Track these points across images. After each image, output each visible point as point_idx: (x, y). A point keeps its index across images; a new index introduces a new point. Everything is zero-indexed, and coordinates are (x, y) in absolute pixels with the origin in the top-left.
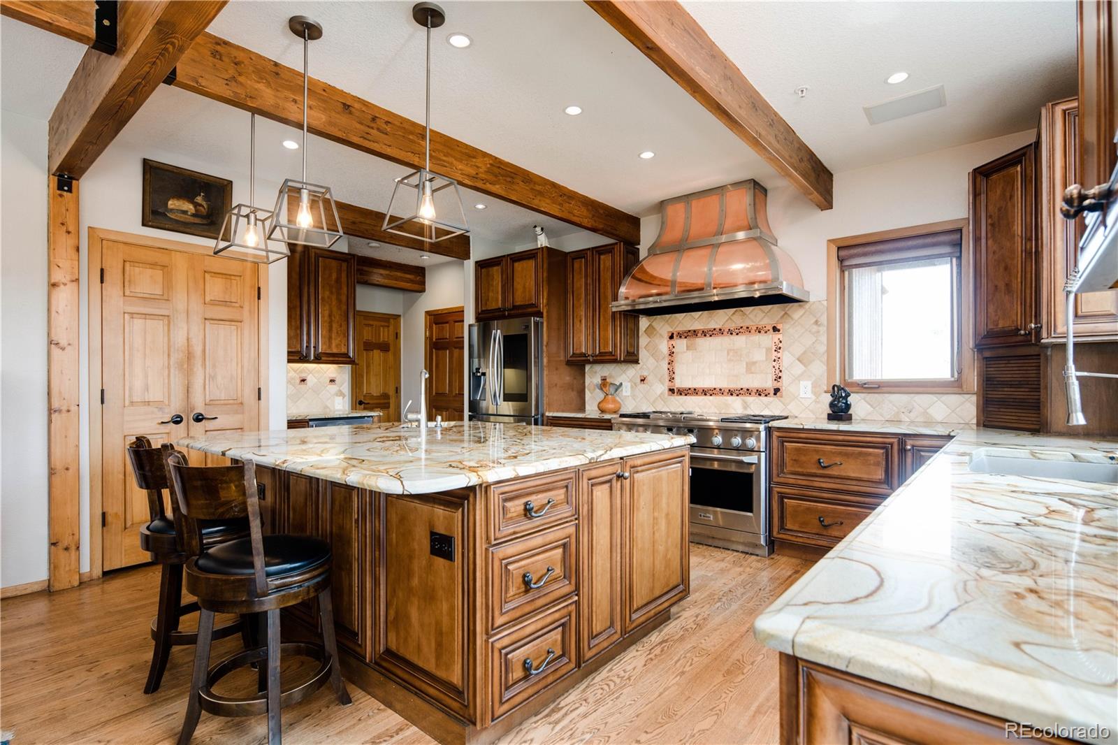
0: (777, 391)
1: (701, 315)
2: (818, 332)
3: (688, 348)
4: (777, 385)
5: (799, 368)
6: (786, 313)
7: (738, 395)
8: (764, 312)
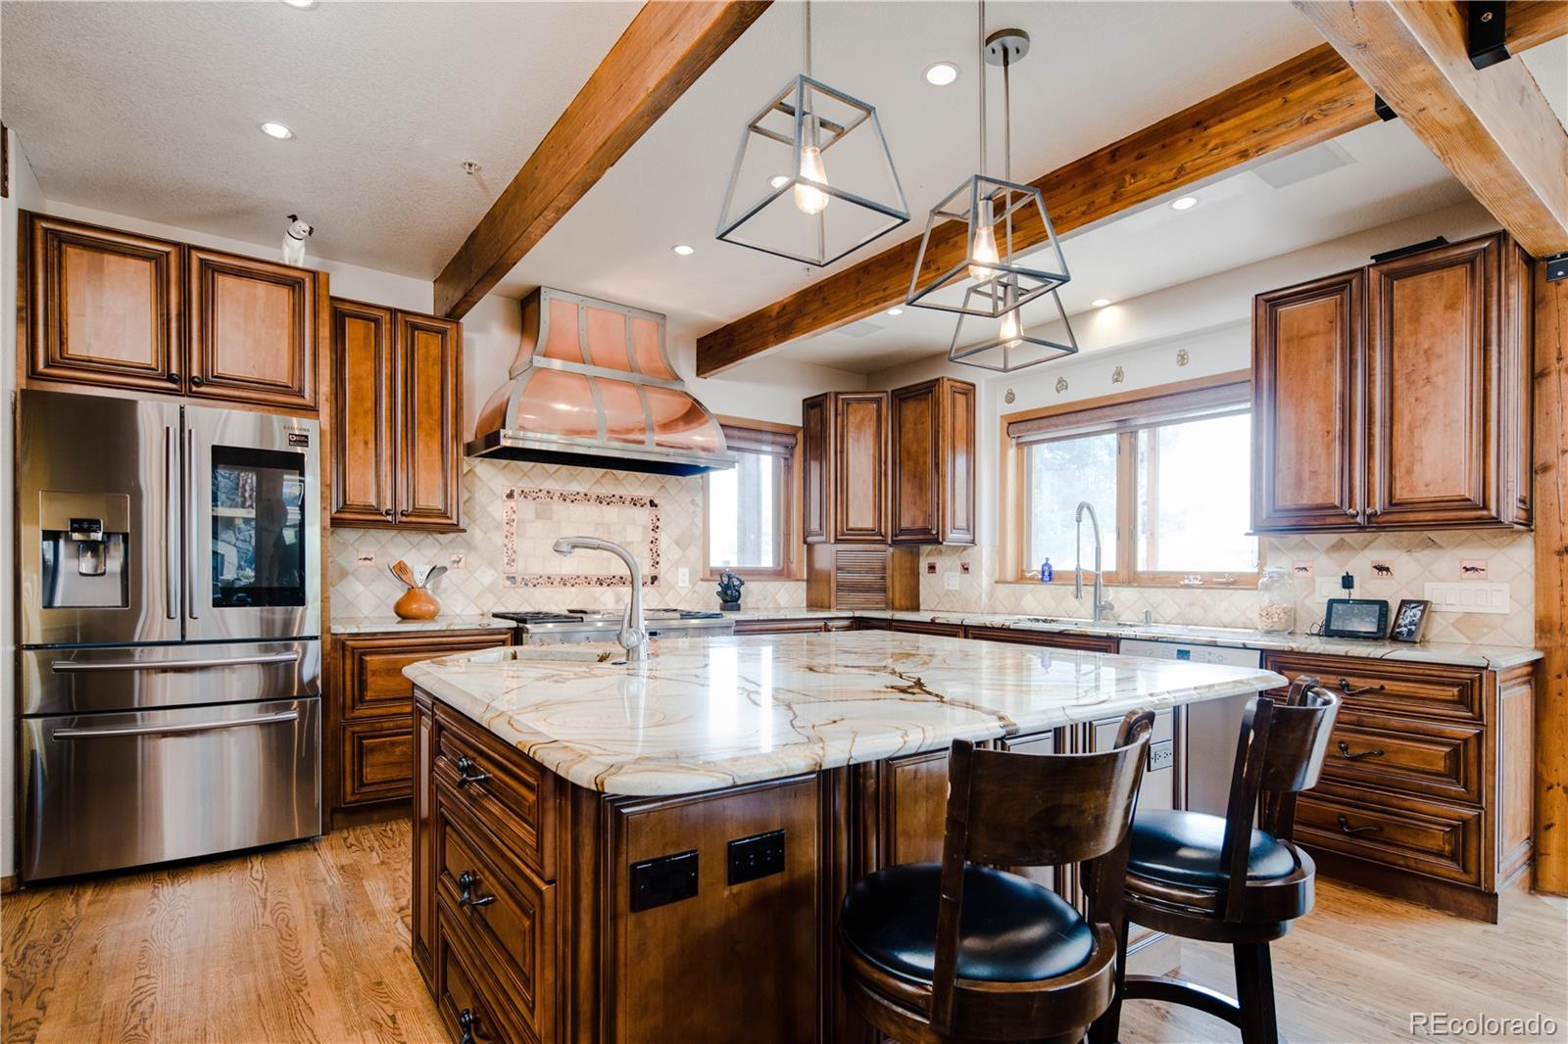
0: (654, 579)
1: (558, 470)
2: (694, 513)
3: (538, 516)
4: (654, 572)
5: (676, 553)
6: (663, 486)
7: (609, 585)
8: (640, 481)
